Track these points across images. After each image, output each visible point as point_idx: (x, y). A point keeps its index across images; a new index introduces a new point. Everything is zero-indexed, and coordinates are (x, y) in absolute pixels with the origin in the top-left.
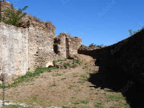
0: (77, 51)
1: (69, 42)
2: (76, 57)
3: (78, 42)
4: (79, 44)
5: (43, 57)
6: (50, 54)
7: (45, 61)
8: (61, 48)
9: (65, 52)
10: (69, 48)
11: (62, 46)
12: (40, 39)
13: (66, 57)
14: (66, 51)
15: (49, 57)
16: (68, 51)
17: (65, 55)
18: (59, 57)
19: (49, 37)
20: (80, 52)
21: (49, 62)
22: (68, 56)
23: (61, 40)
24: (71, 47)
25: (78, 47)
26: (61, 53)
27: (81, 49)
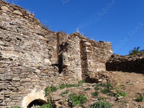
0: (104, 65)
1: (87, 48)
2: (103, 76)
3: (104, 50)
4: (108, 52)
5: (14, 79)
6: (38, 71)
7: (20, 88)
8: (70, 60)
9: (80, 68)
10: (86, 59)
11: (72, 56)
12: (9, 35)
13: (81, 79)
14: (82, 66)
15: (35, 78)
16: (85, 66)
17: (80, 74)
18: (63, 78)
19: (38, 34)
20: (111, 66)
21: (34, 91)
22: (86, 75)
23: (69, 43)
24: (91, 57)
25: (107, 58)
26: (69, 69)
27: (113, 61)
